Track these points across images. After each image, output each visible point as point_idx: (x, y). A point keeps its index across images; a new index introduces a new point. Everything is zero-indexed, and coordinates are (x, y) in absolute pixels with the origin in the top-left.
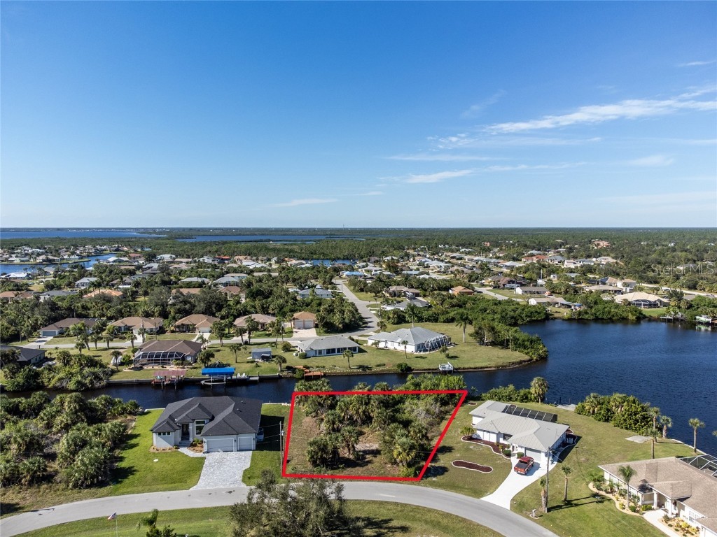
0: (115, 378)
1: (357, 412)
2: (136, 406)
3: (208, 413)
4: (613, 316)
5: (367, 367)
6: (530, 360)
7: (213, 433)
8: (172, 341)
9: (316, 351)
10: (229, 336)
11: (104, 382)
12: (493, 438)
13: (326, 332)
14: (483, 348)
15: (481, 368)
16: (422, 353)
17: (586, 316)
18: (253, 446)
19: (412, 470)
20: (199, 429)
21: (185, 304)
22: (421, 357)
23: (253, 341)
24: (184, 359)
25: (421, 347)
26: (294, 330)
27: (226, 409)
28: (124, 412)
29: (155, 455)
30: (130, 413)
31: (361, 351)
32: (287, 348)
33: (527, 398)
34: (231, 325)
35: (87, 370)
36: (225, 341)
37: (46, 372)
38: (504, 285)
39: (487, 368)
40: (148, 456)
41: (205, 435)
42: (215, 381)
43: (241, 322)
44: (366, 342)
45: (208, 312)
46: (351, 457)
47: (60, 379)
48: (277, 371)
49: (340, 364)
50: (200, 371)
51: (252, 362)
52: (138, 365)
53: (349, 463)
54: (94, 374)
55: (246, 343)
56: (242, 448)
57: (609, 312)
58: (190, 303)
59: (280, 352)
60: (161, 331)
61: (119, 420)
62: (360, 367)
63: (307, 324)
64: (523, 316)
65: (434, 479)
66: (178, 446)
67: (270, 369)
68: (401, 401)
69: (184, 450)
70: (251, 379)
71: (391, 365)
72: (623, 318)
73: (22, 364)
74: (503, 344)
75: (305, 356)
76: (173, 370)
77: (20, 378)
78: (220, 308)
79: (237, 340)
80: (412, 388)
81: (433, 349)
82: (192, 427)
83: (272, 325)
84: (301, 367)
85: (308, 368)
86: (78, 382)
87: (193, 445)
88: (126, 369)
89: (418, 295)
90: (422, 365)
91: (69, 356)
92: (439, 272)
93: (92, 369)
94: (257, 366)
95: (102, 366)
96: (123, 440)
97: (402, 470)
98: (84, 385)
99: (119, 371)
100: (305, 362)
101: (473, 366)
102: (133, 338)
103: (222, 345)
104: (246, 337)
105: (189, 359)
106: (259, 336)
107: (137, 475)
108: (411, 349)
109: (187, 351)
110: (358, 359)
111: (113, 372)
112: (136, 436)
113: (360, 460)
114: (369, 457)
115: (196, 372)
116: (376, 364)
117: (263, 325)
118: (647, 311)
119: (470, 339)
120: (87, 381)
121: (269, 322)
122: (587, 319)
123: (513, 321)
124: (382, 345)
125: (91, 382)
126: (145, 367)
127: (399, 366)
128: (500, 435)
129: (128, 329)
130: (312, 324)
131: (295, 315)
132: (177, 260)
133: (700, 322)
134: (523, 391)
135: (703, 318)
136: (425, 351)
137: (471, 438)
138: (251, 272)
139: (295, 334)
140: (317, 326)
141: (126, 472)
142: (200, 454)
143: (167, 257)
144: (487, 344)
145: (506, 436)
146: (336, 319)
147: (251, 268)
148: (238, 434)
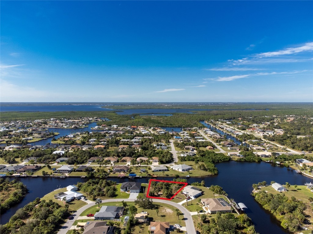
0: (110, 176)
2: (116, 183)
3: (131, 185)
5: (168, 175)
6: (211, 175)
7: (132, 189)
8: (121, 165)
9: (156, 170)
10: (136, 164)
11: (107, 176)
13: (161, 163)
20: (129, 188)
21: (124, 153)
22: (183, 173)
23: (141, 166)
24: (125, 171)
25: (183, 170)
27: (134, 184)
28: (114, 184)
29: (121, 193)
30: (115, 184)
31: (168, 170)
32: (150, 169)
34: (136, 161)
35: (103, 173)
36: (134, 165)
37: (95, 173)
38: (226, 145)
40: (120, 193)
41: (130, 189)
42: (132, 177)
43: (138, 159)
44: (170, 167)
45: (130, 156)
47: (98, 175)
49: (161, 174)
50: (129, 174)
51: (141, 172)
52: (114, 172)
54: (105, 174)
55: (139, 166)
56: (137, 192)
57: (250, 159)
58: (125, 152)
59: (148, 170)
60: (118, 161)
61: (113, 186)
62: (166, 175)
66: (125, 191)
67: (145, 175)
69: (126, 192)
71: (174, 174)
73: (90, 171)
75: (153, 171)
76: (122, 174)
77: (90, 175)
78: (133, 154)
81: (187, 171)
82: (128, 188)
83: (147, 161)
84: (152, 174)
85: (154, 175)
86: (102, 176)
87: (128, 191)
88: (111, 173)
90: (182, 175)
91: (99, 170)
93: (105, 173)
94: (142, 174)
95: (106, 172)
96: (115, 190)
98: (103, 177)
99: (110, 174)
100: (153, 173)
101: (195, 176)
102: (112, 164)
103: (134, 167)
104: (139, 165)
105: (126, 171)
106: (143, 164)
107: (118, 196)
108: (180, 170)
109: (125, 169)
110: (166, 173)
111: (109, 174)
112: (117, 189)
115: (127, 175)
117: (144, 161)
119: (198, 168)
120: (104, 176)
121: (146, 160)
124: (174, 169)
125: (105, 176)
126: (116, 173)
127: (176, 175)
128: (187, 193)
129: (110, 161)
130: (158, 161)
131: (153, 158)
132: (119, 128)
133: (277, 164)
134: (200, 184)
135: (278, 163)
136: (184, 171)
137: (182, 193)
138: (143, 136)
139: (152, 164)
140: (159, 162)
141: (117, 195)
142: (129, 193)
143: (115, 126)
144: (202, 170)
145: (188, 193)
146: (164, 160)
147: (143, 133)
148: (136, 189)
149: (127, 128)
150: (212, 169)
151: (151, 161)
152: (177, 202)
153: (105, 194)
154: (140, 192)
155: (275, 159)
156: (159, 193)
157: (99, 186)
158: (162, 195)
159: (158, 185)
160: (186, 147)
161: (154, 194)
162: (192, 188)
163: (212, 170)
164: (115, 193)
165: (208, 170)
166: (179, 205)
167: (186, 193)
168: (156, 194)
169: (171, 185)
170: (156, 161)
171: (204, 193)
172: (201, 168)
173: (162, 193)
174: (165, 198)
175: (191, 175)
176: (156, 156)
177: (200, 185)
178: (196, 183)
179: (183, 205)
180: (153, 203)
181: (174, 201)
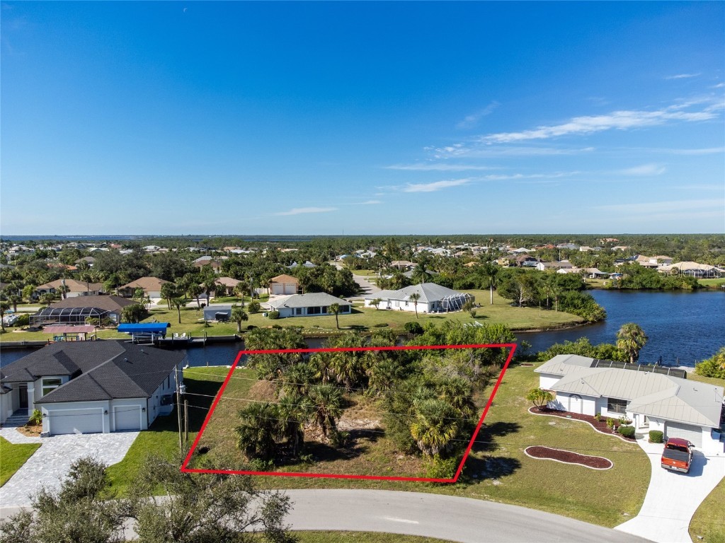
1: (343, 368)
4: (664, 285)
5: (363, 328)
6: (584, 322)
9: (293, 309)
12: (589, 408)
14: (519, 309)
15: (522, 329)
16: (437, 313)
19: (450, 463)
22: (438, 317)
24: (104, 316)
25: (435, 306)
26: (271, 296)
31: (355, 311)
32: (255, 308)
33: (610, 357)
38: (522, 263)
39: (530, 329)
46: (328, 441)
48: (233, 332)
51: (202, 323)
52: (36, 324)
53: (320, 453)
56: (121, 426)
62: (353, 328)
63: (288, 288)
65: (496, 483)
66: (2, 425)
67: (225, 329)
68: (416, 357)
70: (194, 340)
71: (395, 325)
72: (676, 288)
74: (547, 305)
75: (277, 316)
80: (432, 339)
81: (453, 310)
84: (270, 327)
85: (279, 328)
88: (16, 330)
94: (208, 327)
97: (431, 465)
99: (5, 332)
100: (277, 322)
104: (204, 299)
105: (113, 316)
106: (224, 301)
108: (423, 308)
110: (350, 319)
113: (345, 446)
114: (361, 442)
116: (375, 324)
117: (232, 289)
118: (702, 281)
119: (500, 300)
122: (632, 289)
124: (383, 306)
127: (408, 326)
130: (294, 289)
131: (273, 279)
136: (442, 310)
137: (547, 409)
142: (35, 439)
148: (111, 399)
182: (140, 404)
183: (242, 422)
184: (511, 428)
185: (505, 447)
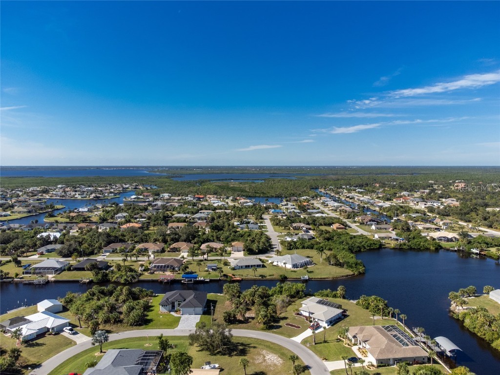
0: (142, 278)
1: (249, 300)
2: (152, 293)
3: (183, 297)
4: (421, 247)
5: (265, 276)
6: (353, 275)
7: (186, 306)
8: (168, 257)
9: (240, 266)
10: (197, 255)
11: (137, 280)
13: (249, 254)
15: (324, 278)
16: (295, 269)
17: (405, 247)
18: (201, 313)
19: (266, 325)
20: (179, 304)
21: (176, 235)
22: (295, 272)
23: (209, 258)
24: (174, 269)
25: (295, 266)
26: (232, 252)
28: (147, 295)
29: (161, 315)
30: (150, 296)
31: (264, 266)
32: (226, 264)
34: (199, 249)
35: (129, 273)
36: (195, 258)
37: (110, 273)
38: (367, 222)
39: (328, 278)
40: (158, 315)
41: (181, 307)
42: (188, 281)
43: (204, 247)
44: (268, 261)
46: (243, 319)
47: (117, 278)
48: (218, 277)
49: (250, 274)
50: (181, 275)
51: (207, 271)
52: (152, 271)
53: (240, 322)
54: (132, 275)
55: (206, 260)
56: (197, 313)
57: (419, 245)
59: (222, 265)
60: (163, 251)
61: (145, 299)
62: (261, 276)
64: (366, 246)
65: (275, 330)
66: (170, 312)
67: (216, 275)
69: (173, 313)
70: (206, 280)
71: (276, 275)
73: (101, 269)
74: (341, 265)
75: (234, 269)
76: (169, 275)
77: (100, 276)
78: (194, 237)
79: (200, 258)
81: (302, 267)
82: (176, 304)
83: (221, 249)
84: (231, 275)
85: (234, 275)
86: (125, 279)
87: (176, 311)
88: (146, 273)
89: (310, 229)
90: (294, 276)
91: (120, 266)
92: (332, 210)
93: (131, 273)
94: (209, 274)
95: (135, 271)
96: (147, 308)
98: (128, 281)
99: (143, 274)
100: (233, 272)
101: (319, 277)
102: (149, 256)
103: (193, 260)
104: (205, 256)
105: (177, 269)
106: (213, 255)
107: (154, 322)
108: (289, 266)
109: (176, 265)
110: (260, 271)
111: (141, 275)
112: (152, 306)
113: (246, 321)
114: (250, 320)
115: (179, 276)
116: (269, 275)
117: (216, 249)
119: (324, 262)
120: (129, 279)
121: (219, 247)
123: (358, 249)
124: (275, 264)
125: (131, 280)
126: (155, 273)
127: (281, 276)
128: (310, 313)
129: (146, 250)
130: (242, 249)
131: (233, 244)
132: (172, 198)
133: (473, 253)
134: (334, 293)
135: (474, 251)
136: (297, 267)
137: (298, 314)
138: (215, 209)
139: (232, 255)
140: (244, 250)
141: (150, 321)
142: (179, 316)
143: (166, 196)
144: (333, 265)
145: (312, 314)
146: (254, 247)
147: (215, 205)
148: (195, 307)
149: (187, 198)
150: (352, 264)
151: (229, 249)
152: (290, 336)
153: (123, 319)
154: (205, 313)
155: (468, 243)
156: (247, 315)
157: (112, 300)
158: (253, 318)
159: (245, 296)
160: (294, 225)
161: (234, 316)
162: (320, 302)
163: (354, 265)
164: (147, 316)
165: (345, 266)
166: (294, 343)
167: (307, 314)
168: (239, 317)
169: (272, 295)
170: (239, 249)
171: (348, 313)
172: (330, 262)
173: (253, 316)
174: (262, 326)
175: (312, 276)
176: (239, 241)
177: (336, 296)
178: (325, 292)
179: (305, 342)
180: (234, 341)
181: (281, 334)
182: (201, 309)
183: (224, 315)
184: (285, 318)
185: (282, 323)
